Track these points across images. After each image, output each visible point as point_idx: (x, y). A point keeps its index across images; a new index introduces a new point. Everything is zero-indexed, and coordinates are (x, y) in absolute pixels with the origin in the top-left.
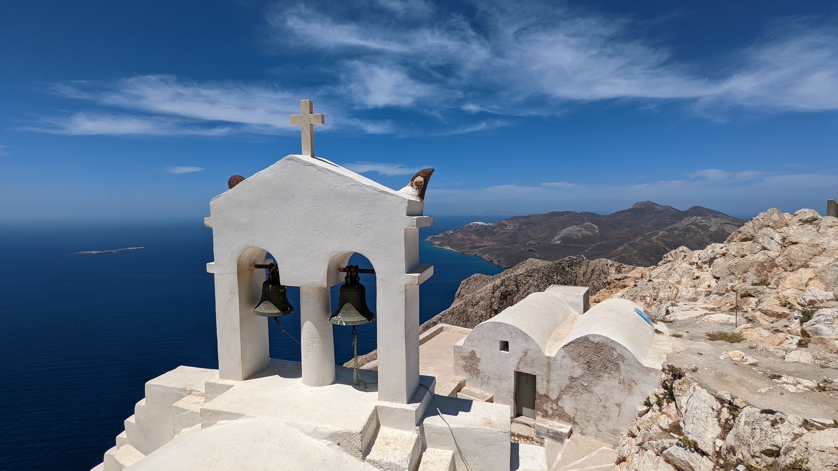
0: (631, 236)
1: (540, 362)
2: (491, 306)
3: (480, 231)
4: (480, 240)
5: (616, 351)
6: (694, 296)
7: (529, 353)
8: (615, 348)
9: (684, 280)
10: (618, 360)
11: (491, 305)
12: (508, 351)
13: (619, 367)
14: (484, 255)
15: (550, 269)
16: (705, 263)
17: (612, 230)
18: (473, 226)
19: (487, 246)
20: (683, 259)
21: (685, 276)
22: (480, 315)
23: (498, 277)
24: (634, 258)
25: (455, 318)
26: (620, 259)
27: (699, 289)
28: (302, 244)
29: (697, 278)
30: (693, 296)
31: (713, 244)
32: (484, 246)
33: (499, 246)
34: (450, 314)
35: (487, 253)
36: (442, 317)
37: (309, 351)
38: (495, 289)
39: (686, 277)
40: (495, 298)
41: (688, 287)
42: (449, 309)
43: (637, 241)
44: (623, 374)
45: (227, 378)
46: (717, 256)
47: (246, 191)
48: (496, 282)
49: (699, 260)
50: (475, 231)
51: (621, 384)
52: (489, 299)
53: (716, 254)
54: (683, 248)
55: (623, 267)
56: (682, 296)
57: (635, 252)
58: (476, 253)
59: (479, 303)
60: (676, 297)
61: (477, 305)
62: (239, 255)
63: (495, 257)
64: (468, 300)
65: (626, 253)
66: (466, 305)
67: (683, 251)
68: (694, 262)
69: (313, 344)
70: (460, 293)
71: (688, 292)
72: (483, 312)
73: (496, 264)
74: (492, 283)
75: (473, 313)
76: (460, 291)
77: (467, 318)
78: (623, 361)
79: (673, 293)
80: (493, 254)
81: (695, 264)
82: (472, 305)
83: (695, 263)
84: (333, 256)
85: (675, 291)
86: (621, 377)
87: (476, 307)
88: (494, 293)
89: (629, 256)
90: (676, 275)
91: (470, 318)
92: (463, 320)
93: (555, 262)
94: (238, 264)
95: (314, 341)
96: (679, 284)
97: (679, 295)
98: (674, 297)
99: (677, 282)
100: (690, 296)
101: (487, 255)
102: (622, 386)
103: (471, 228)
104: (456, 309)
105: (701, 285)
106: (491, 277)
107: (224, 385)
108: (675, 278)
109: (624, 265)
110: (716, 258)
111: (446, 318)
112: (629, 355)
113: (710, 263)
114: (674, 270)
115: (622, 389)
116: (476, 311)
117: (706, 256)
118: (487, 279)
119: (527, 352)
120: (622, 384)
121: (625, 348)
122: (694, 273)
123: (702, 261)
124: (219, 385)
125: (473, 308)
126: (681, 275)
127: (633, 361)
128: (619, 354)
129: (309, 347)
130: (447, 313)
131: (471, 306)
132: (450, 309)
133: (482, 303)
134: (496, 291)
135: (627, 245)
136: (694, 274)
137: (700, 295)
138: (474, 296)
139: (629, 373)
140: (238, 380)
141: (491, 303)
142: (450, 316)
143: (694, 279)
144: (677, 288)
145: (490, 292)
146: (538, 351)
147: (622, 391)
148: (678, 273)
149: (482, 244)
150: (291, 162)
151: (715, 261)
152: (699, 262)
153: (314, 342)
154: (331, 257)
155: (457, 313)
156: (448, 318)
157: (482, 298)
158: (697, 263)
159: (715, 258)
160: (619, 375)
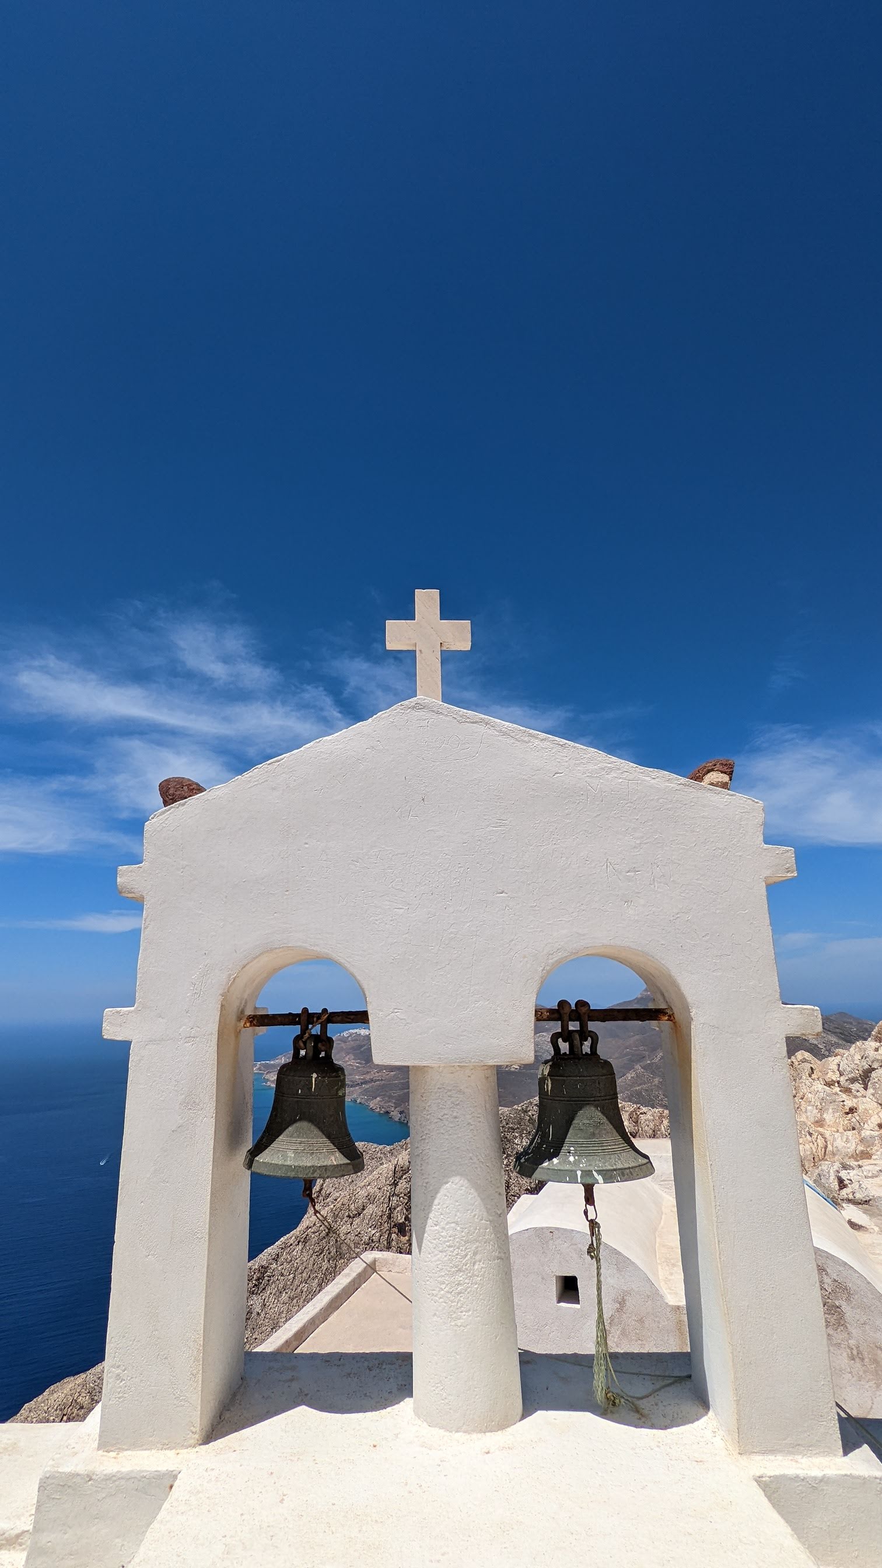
0: (644, 1050)
1: (659, 1322)
2: (389, 1217)
3: (362, 1049)
4: (364, 1067)
5: (827, 1274)
6: (862, 1148)
7: (630, 1302)
8: (825, 1267)
9: (828, 1117)
10: (837, 1298)
11: (390, 1214)
12: (578, 1302)
13: (841, 1316)
14: (372, 1100)
15: (507, 1124)
16: (853, 1080)
17: (610, 1039)
18: (350, 1039)
19: (378, 1080)
20: (810, 1076)
21: (828, 1109)
22: (366, 1238)
23: (402, 1148)
24: (657, 1093)
25: (311, 1252)
26: (633, 1096)
27: (866, 1133)
28: (451, 933)
29: (852, 1110)
30: (860, 1148)
31: (858, 1043)
32: (372, 1080)
33: (400, 1080)
34: (299, 1242)
35: (379, 1096)
36: (280, 1251)
37: (459, 1293)
38: (398, 1175)
39: (831, 1110)
40: (398, 1195)
41: (841, 1130)
42: (298, 1229)
43: (656, 1060)
44: (854, 1332)
45: (135, 1445)
46: (875, 1066)
47: (274, 789)
48: (400, 1159)
49: (841, 1075)
50: (353, 1049)
51: (853, 1359)
52: (387, 1200)
53: (873, 1062)
54: (803, 1055)
55: (641, 1114)
56: (838, 1150)
57: (656, 1080)
58: (355, 1096)
59: (363, 1209)
60: (825, 1153)
61: (360, 1215)
62: (230, 975)
63: (394, 1103)
64: (339, 1205)
65: (641, 1084)
66: (335, 1216)
67: (804, 1061)
68: (833, 1080)
69: (474, 1264)
70: (321, 1190)
71: (847, 1141)
72: (373, 1232)
73: (397, 1119)
74: (390, 1161)
75: (352, 1236)
76: (322, 1185)
77: (338, 1248)
78: (848, 1300)
79: (818, 1145)
80: (390, 1097)
81: (836, 1084)
82: (349, 1216)
83: (835, 1082)
84: (553, 964)
85: (821, 1141)
86: (852, 1342)
87: (357, 1221)
88: (395, 1184)
89: (646, 1090)
90: (809, 1108)
91: (344, 1248)
92: (329, 1256)
93: (515, 1109)
94: (222, 1006)
95: (475, 1254)
96: (822, 1126)
97: (830, 1148)
98: (823, 1152)
99: (817, 1122)
100: (853, 1147)
101: (378, 1098)
102: (858, 1364)
103: (346, 1042)
104: (314, 1229)
105: (866, 1125)
106: (388, 1148)
107: (128, 1477)
108: (809, 1114)
109: (644, 1109)
110: (874, 1069)
111: (289, 1253)
112: (859, 1282)
113: (863, 1080)
114: (802, 1099)
115: (861, 1373)
116: (359, 1230)
117: (852, 1066)
118: (379, 1154)
119: (624, 1300)
120: (857, 1360)
121: (846, 1264)
122: (843, 1101)
123: (847, 1078)
124: (109, 1478)
125: (351, 1224)
126: (820, 1107)
127: (869, 1294)
128: (835, 1281)
129: (460, 1277)
130: (291, 1241)
131: (346, 1219)
132: (300, 1231)
133: (370, 1209)
134: (400, 1179)
135: (640, 1068)
136: (845, 1103)
137: (873, 1144)
138: (353, 1194)
139: (867, 1327)
140: (183, 1447)
141: (390, 1209)
142: (300, 1246)
143: (847, 1113)
144: (821, 1135)
145: (388, 1182)
146: (649, 1294)
147: (860, 1379)
148: (812, 1103)
149: (368, 1077)
150: (421, 713)
151: (873, 1074)
152: (842, 1079)
153: (478, 1257)
154: (548, 968)
155: (314, 1238)
156: (295, 1253)
157: (370, 1199)
158: (838, 1082)
159: (872, 1070)
160: (846, 1335)
